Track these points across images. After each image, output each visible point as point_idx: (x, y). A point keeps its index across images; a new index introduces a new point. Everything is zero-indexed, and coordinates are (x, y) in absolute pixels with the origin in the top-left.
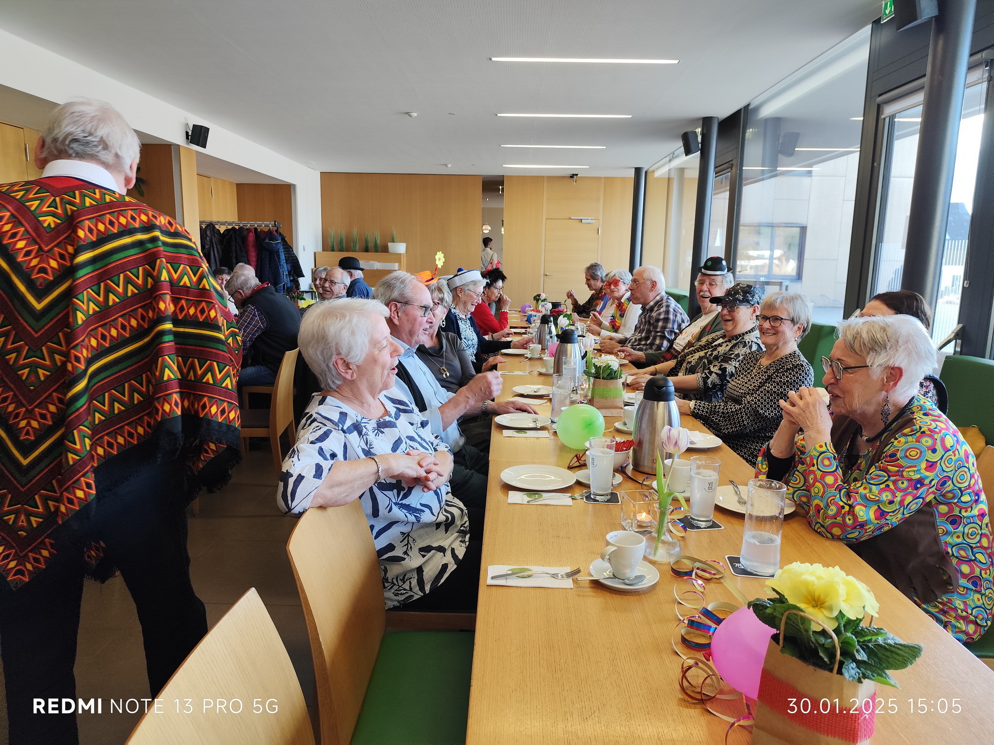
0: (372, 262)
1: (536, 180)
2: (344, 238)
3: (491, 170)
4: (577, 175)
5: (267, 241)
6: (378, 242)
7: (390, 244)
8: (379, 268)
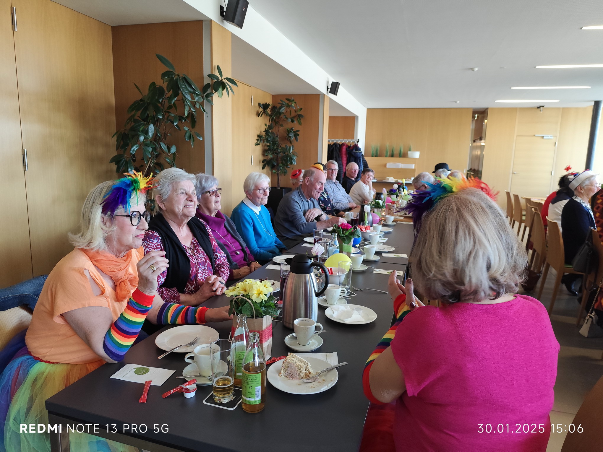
0: (398, 164)
1: (512, 110)
2: (379, 149)
3: (480, 104)
4: (543, 106)
5: (354, 151)
6: (402, 151)
7: (409, 152)
8: (403, 167)
